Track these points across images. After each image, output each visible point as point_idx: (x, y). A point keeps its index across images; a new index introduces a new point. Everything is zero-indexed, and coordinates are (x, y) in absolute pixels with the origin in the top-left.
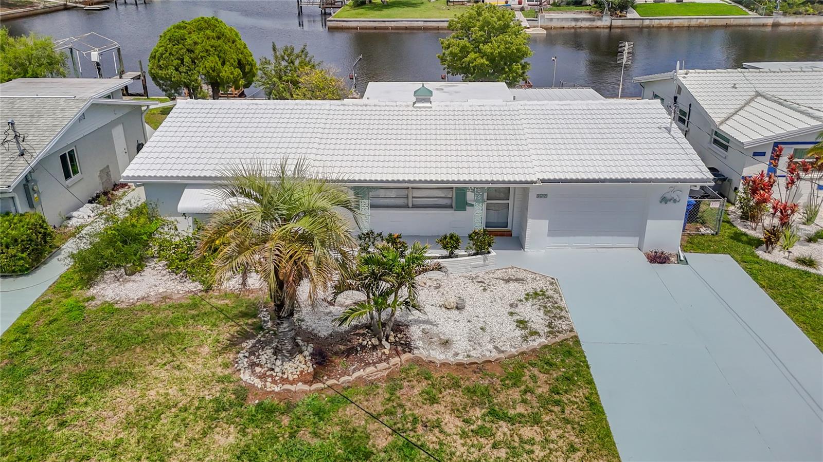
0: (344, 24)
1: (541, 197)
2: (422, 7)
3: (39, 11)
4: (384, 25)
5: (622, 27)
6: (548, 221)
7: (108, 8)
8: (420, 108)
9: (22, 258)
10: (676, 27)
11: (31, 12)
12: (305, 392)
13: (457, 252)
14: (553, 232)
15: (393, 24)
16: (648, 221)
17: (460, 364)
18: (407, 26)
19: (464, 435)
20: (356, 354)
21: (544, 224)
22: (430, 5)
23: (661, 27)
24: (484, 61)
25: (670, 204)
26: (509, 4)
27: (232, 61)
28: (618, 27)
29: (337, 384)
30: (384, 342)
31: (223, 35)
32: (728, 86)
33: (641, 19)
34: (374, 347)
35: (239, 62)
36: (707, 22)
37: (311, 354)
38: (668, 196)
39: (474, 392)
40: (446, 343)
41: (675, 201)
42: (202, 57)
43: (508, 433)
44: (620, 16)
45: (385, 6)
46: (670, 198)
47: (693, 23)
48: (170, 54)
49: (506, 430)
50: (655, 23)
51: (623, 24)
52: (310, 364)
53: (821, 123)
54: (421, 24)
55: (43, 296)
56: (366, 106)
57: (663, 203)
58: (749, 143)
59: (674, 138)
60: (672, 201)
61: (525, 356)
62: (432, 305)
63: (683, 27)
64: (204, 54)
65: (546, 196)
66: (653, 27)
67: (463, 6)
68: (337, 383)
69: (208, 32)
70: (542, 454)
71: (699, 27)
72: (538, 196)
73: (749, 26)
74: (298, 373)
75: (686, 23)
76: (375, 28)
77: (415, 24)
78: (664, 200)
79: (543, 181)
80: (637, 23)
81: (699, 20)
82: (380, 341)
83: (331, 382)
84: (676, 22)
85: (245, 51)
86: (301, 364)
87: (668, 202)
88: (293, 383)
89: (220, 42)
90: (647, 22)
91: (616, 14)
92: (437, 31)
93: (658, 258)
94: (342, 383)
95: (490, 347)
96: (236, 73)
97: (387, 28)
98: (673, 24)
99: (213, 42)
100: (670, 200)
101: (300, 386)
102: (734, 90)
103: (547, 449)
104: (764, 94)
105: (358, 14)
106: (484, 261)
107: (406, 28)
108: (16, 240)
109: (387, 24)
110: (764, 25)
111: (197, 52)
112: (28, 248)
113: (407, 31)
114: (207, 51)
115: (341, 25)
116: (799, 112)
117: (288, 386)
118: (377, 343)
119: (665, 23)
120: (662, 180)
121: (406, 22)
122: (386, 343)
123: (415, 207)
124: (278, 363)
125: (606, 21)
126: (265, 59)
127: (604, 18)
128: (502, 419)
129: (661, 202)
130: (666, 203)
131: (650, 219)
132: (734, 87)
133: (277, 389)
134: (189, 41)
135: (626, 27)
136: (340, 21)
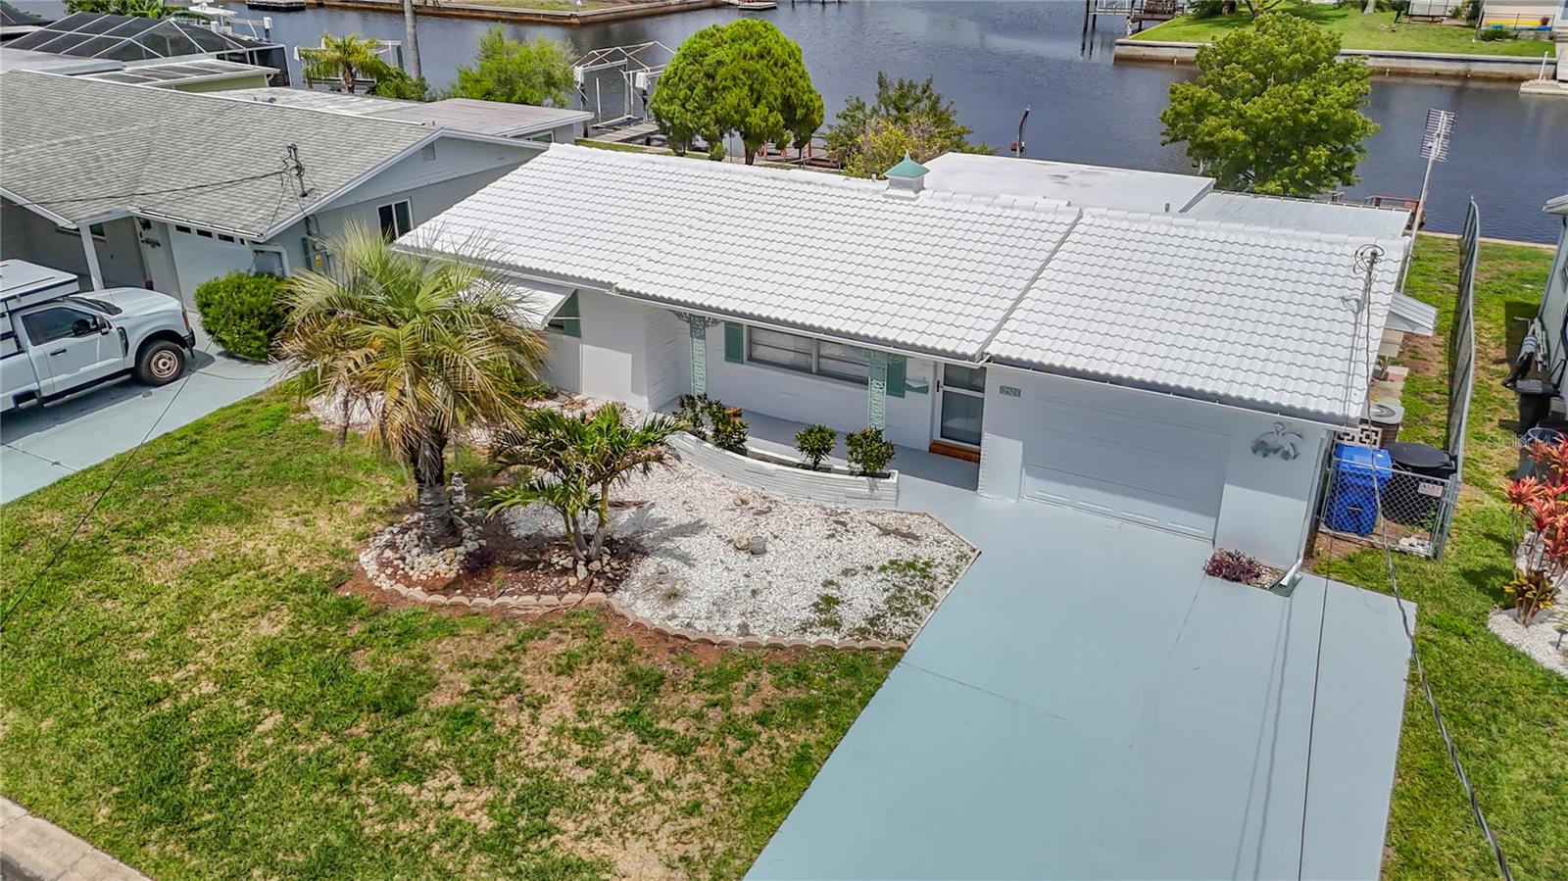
1: (1007, 393)
3: (672, 8)
6: (1021, 444)
7: (775, 8)
8: (893, 197)
9: (257, 338)
11: (659, 10)
12: (414, 601)
13: (825, 461)
16: (1227, 487)
17: (661, 634)
19: (557, 731)
20: (530, 572)
24: (1238, 133)
25: (1275, 460)
26: (1549, 25)
27: (771, 99)
29: (464, 605)
30: (581, 567)
31: (769, 53)
34: (565, 571)
35: (787, 100)
37: (469, 554)
38: (1270, 440)
39: (638, 678)
40: (673, 596)
41: (1286, 455)
42: (724, 88)
43: (623, 752)
46: (1276, 446)
48: (680, 79)
49: (625, 746)
52: (456, 567)
55: (256, 395)
56: (809, 183)
57: (1260, 453)
60: (1279, 454)
61: (779, 652)
62: (720, 537)
64: (729, 83)
65: (1017, 393)
67: (1434, 26)
68: (467, 603)
69: (746, 46)
70: (641, 799)
72: (1003, 390)
74: (431, 574)
78: (1262, 448)
82: (576, 562)
83: (464, 600)
85: (801, 83)
86: (444, 564)
87: (1271, 454)
88: (412, 585)
89: (760, 65)
94: (474, 606)
95: (737, 621)
96: (771, 120)
99: (751, 65)
100: (1276, 451)
101: (417, 593)
106: (872, 490)
108: (252, 311)
111: (718, 78)
112: (269, 326)
114: (734, 78)
117: (401, 588)
118: (570, 565)
120: (1252, 404)
122: (584, 568)
123: (822, 373)
124: (415, 551)
126: (858, 99)
128: (636, 729)
129: (1255, 452)
130: (1265, 456)
131: (1229, 483)
133: (385, 587)
134: (710, 59)
136: (1141, 45)
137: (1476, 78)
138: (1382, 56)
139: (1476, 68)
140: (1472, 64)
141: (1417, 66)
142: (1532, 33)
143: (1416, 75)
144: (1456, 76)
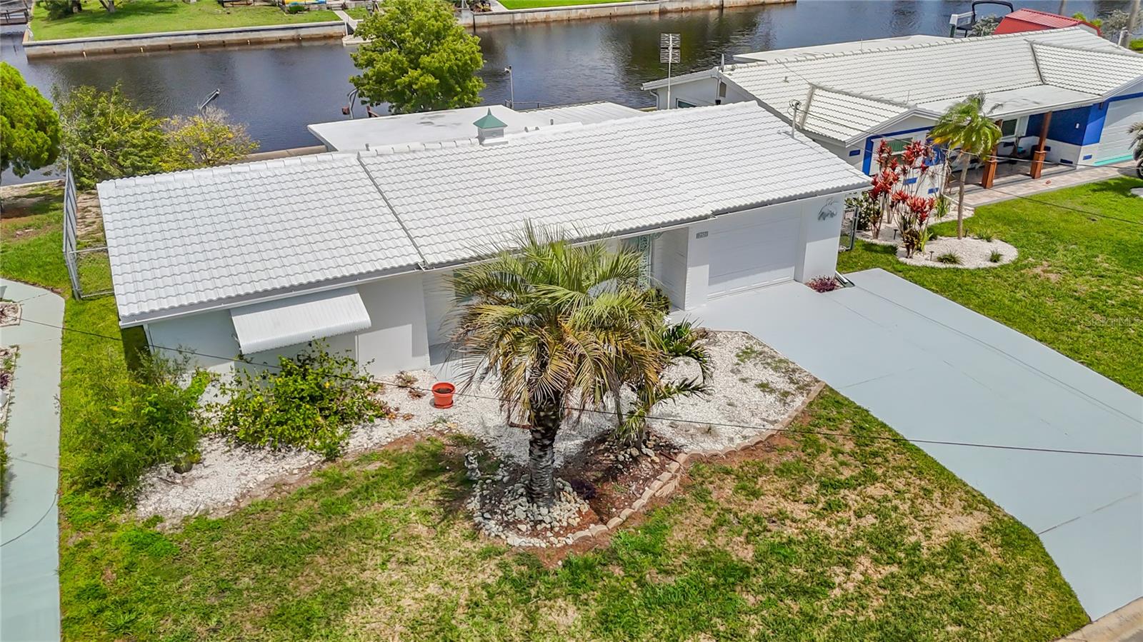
0: (57, 49)
1: (703, 236)
2: (180, 12)
4: (130, 45)
5: (489, 26)
6: (708, 266)
10: (554, 21)
12: (603, 534)
14: (715, 278)
15: (146, 43)
16: (808, 245)
17: (745, 449)
18: (170, 43)
19: (820, 516)
20: (622, 473)
21: (704, 270)
22: (192, 9)
23: (536, 23)
24: (431, 79)
25: (828, 219)
28: (483, 26)
29: (634, 513)
30: (644, 450)
32: (779, 80)
33: (510, 13)
36: (588, 13)
37: (574, 489)
39: (789, 471)
40: (709, 431)
43: (858, 498)
44: (484, 10)
45: (111, 14)
47: (573, 14)
49: (853, 496)
50: (529, 17)
51: (490, 20)
52: (582, 501)
53: (907, 110)
54: (194, 39)
58: (851, 141)
59: (802, 143)
61: (800, 419)
63: (562, 21)
65: (706, 234)
66: (527, 23)
67: (249, 7)
68: (633, 511)
71: (580, 19)
72: (698, 236)
73: (636, 15)
74: (578, 515)
75: (565, 16)
76: (115, 51)
77: (184, 40)
79: (716, 213)
80: (507, 19)
81: (580, 11)
82: (639, 450)
83: (625, 513)
84: (553, 15)
88: (581, 527)
90: (518, 17)
91: (477, 7)
92: (223, 49)
93: (824, 286)
94: (640, 509)
95: (758, 420)
97: (136, 50)
98: (549, 17)
101: (594, 528)
102: (787, 84)
103: (907, 500)
104: (822, 84)
105: (74, 31)
107: (170, 48)
109: (135, 43)
110: (651, 13)
113: (172, 52)
115: (51, 51)
116: (875, 100)
117: (580, 534)
118: (637, 453)
119: (541, 16)
121: (168, 38)
122: (647, 449)
125: (467, 17)
127: (464, 14)
128: (840, 488)
131: (809, 241)
132: (786, 81)
133: (570, 541)
135: (494, 25)
136: (47, 45)
137: (304, 39)
138: (240, 32)
139: (303, 32)
140: (299, 30)
141: (267, 36)
142: (316, 6)
143: (268, 42)
144: (293, 40)
